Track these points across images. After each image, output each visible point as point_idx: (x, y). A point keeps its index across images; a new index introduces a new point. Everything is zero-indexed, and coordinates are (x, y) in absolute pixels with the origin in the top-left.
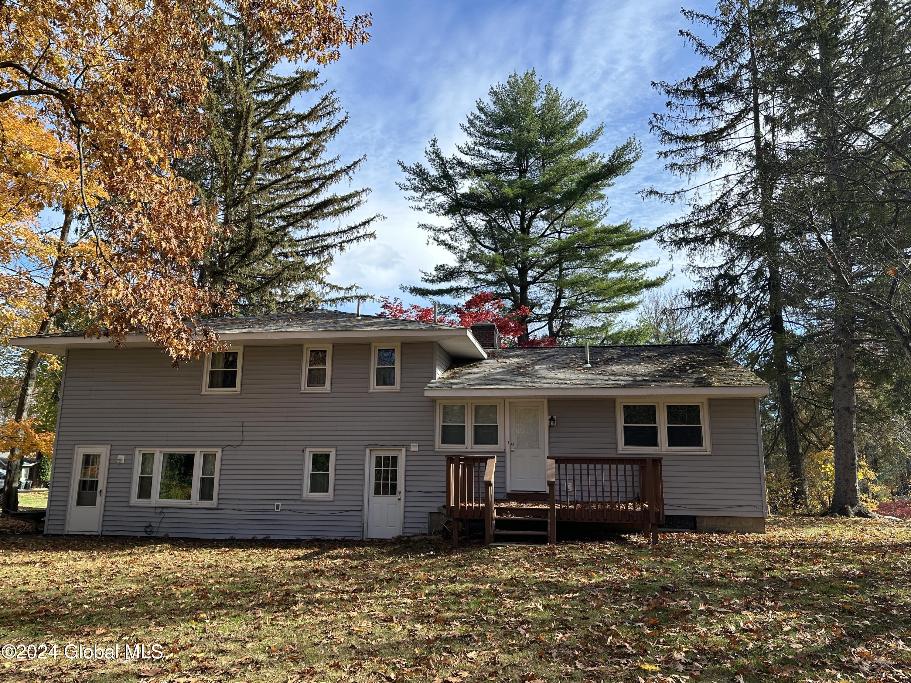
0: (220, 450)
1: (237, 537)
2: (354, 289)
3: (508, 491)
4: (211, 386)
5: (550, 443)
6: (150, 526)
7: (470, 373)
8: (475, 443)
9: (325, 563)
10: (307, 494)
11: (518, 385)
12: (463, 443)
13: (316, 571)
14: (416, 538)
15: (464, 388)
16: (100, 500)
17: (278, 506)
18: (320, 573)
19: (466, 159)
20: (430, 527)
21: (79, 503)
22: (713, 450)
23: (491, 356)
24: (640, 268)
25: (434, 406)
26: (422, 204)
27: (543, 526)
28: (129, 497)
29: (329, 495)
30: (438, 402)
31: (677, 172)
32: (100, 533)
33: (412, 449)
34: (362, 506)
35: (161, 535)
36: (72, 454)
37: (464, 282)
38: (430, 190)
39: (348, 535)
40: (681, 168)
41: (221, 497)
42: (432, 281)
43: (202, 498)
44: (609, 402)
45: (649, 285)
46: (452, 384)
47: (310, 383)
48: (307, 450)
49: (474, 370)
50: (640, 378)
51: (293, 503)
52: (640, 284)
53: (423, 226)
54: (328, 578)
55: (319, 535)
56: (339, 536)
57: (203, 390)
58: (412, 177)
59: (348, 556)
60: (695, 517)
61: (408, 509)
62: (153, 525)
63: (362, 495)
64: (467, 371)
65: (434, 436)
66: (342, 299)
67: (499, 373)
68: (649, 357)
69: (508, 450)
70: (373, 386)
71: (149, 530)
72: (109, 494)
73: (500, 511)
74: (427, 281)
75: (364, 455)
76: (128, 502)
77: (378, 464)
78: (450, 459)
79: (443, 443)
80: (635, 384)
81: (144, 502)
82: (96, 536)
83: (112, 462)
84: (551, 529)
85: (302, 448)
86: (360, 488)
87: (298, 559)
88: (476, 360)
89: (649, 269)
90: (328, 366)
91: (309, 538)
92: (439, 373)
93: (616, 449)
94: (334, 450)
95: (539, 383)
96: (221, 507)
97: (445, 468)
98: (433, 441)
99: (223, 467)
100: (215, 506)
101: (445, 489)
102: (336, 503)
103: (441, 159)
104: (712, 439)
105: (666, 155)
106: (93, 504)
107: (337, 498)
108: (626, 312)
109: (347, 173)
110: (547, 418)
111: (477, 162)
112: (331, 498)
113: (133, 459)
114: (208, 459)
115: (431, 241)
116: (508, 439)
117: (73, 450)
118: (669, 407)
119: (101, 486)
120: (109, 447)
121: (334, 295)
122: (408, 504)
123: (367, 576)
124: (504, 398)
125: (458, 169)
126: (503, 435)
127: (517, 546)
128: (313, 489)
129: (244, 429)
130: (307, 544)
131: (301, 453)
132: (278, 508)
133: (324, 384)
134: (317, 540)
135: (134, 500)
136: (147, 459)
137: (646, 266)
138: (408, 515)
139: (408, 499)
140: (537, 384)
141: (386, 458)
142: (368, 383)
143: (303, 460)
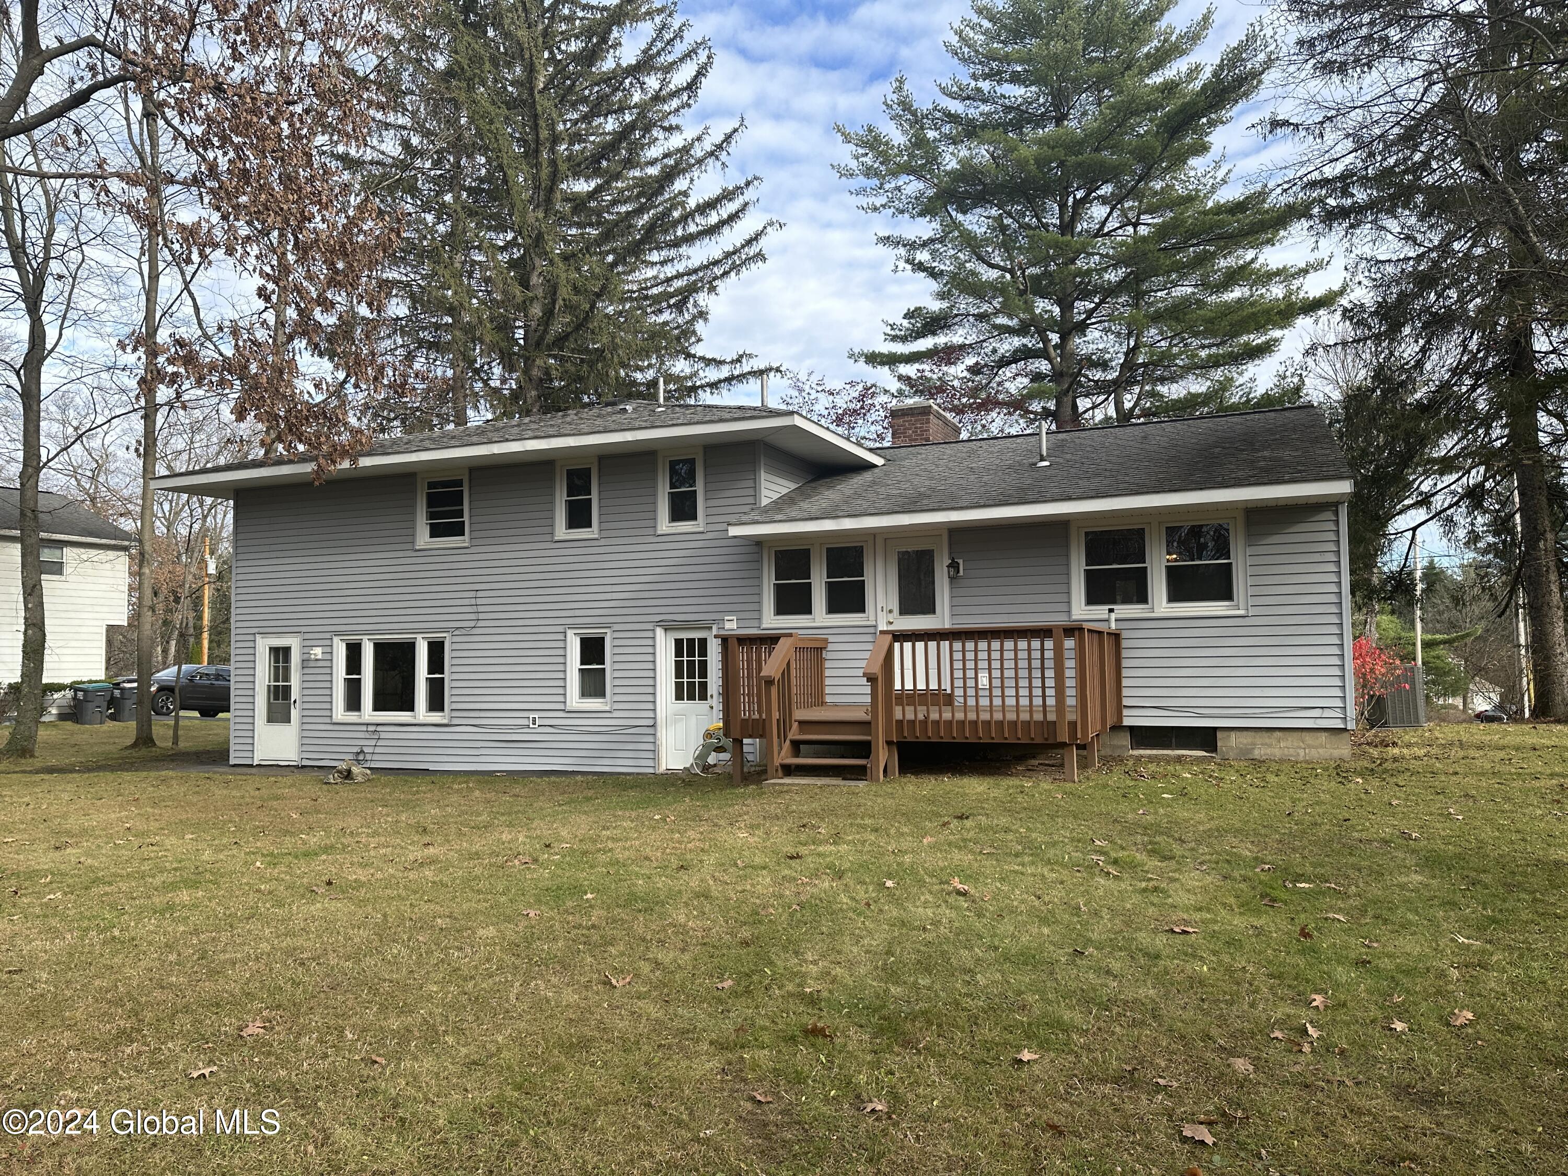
0: (449, 635)
2: (744, 360)
4: (432, 536)
5: (951, 607)
6: (362, 752)
8: (828, 613)
10: (575, 700)
12: (810, 612)
16: (295, 714)
17: (534, 720)
19: (956, 107)
21: (269, 720)
22: (1252, 606)
24: (1293, 276)
25: (757, 552)
26: (880, 201)
28: (332, 709)
29: (607, 702)
30: (766, 544)
32: (299, 763)
33: (729, 626)
34: (656, 718)
36: (255, 649)
37: (957, 336)
38: (894, 174)
41: (455, 707)
42: (904, 339)
43: (430, 708)
45: (1311, 307)
47: (570, 523)
48: (571, 632)
51: (555, 714)
52: (1292, 307)
53: (885, 240)
57: (422, 542)
58: (861, 151)
60: (1215, 729)
62: (366, 750)
63: (655, 702)
65: (762, 602)
66: (729, 380)
69: (881, 622)
70: (665, 523)
71: (361, 758)
72: (306, 706)
74: (894, 338)
75: (654, 638)
76: (332, 716)
77: (679, 651)
79: (776, 614)
81: (353, 716)
82: (294, 767)
83: (307, 657)
84: (875, 755)
85: (563, 629)
86: (651, 690)
89: (1311, 276)
92: (772, 495)
93: (1068, 613)
94: (610, 631)
96: (456, 721)
98: (762, 611)
100: (448, 721)
102: (616, 714)
103: (914, 114)
104: (1251, 586)
106: (286, 719)
107: (618, 706)
108: (1257, 362)
109: (717, 158)
110: (946, 562)
111: (976, 111)
112: (610, 706)
113: (333, 653)
114: (436, 648)
115: (902, 264)
116: (881, 604)
117: (255, 642)
118: (1170, 530)
120: (301, 636)
121: (712, 374)
125: (946, 129)
126: (874, 596)
128: (585, 693)
129: (479, 601)
131: (562, 637)
132: (534, 723)
135: (340, 713)
136: (354, 652)
137: (1304, 272)
141: (691, 641)
142: (657, 518)
143: (566, 648)
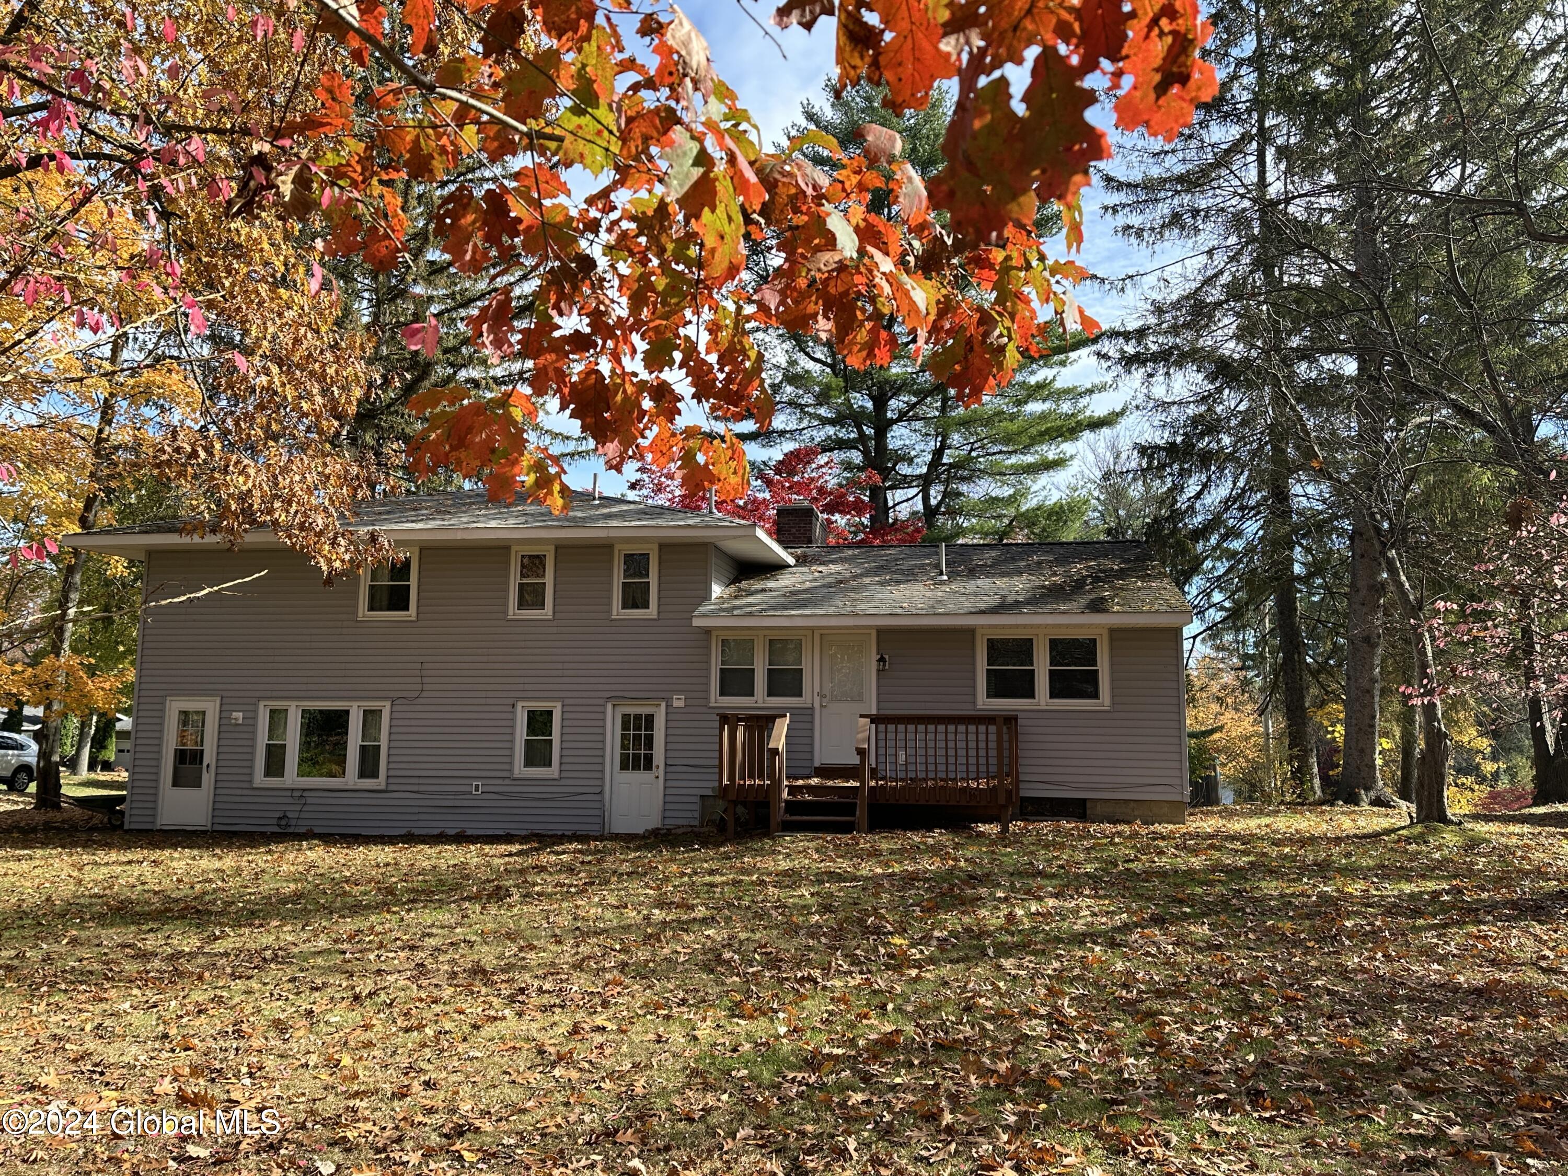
0: (388, 704)
1: (417, 832)
3: (817, 764)
4: (371, 608)
5: (878, 694)
6: (285, 817)
7: (764, 590)
8: (769, 695)
9: (546, 858)
10: (519, 768)
11: (831, 610)
12: (752, 694)
13: (537, 867)
14: (680, 831)
15: (750, 614)
16: (207, 779)
17: (477, 787)
18: (542, 869)
20: (702, 816)
21: (175, 784)
22: (1113, 704)
23: (802, 561)
24: (1081, 395)
25: (708, 641)
27: (850, 809)
28: (251, 774)
29: (553, 771)
30: (714, 634)
31: (1133, 239)
32: (209, 828)
33: (676, 704)
34: (602, 786)
35: (303, 830)
36: (163, 711)
37: (780, 420)
39: (582, 829)
40: (1139, 233)
41: (392, 773)
43: (362, 775)
44: (967, 634)
45: (1096, 424)
46: (735, 608)
47: (522, 604)
48: (520, 705)
49: (771, 584)
50: (1010, 600)
51: (500, 782)
52: (1079, 423)
54: (551, 874)
55: (537, 828)
56: (568, 829)
57: (360, 614)
59: (580, 852)
60: (1085, 800)
61: (669, 791)
62: (289, 815)
63: (603, 771)
64: (758, 586)
65: (708, 684)
67: (806, 591)
68: (1039, 563)
69: (817, 705)
70: (617, 610)
71: (283, 822)
72: (220, 770)
73: (793, 790)
75: (604, 713)
76: (251, 781)
77: (625, 726)
78: (724, 719)
79: (722, 694)
80: (1002, 608)
81: (274, 782)
82: (205, 832)
83: (224, 721)
84: (861, 813)
85: (511, 701)
86: (599, 760)
87: (511, 855)
88: (775, 568)
89: (1096, 396)
90: (549, 579)
91: (524, 833)
92: (717, 590)
93: (974, 703)
94: (559, 705)
95: (863, 607)
96: (391, 788)
97: (717, 732)
98: (707, 691)
99: (394, 730)
100: (383, 787)
101: (717, 762)
102: (563, 782)
104: (1113, 689)
105: (1115, 210)
106: (198, 784)
107: (564, 775)
108: (1052, 473)
110: (875, 657)
112: (556, 775)
113: (255, 718)
114: (371, 717)
116: (817, 689)
117: (163, 704)
118: (1052, 641)
119: (209, 757)
120: (218, 700)
122: (669, 784)
123: (604, 871)
124: (812, 629)
126: (811, 682)
127: (811, 835)
128: (529, 762)
129: (424, 673)
130: (523, 840)
131: (510, 709)
132: (477, 789)
133: (542, 605)
134: (537, 835)
135: (260, 778)
136: (278, 718)
137: (1090, 392)
138: (669, 799)
139: (669, 776)
140: (862, 607)
141: (638, 717)
142: (610, 604)
143: (513, 720)
